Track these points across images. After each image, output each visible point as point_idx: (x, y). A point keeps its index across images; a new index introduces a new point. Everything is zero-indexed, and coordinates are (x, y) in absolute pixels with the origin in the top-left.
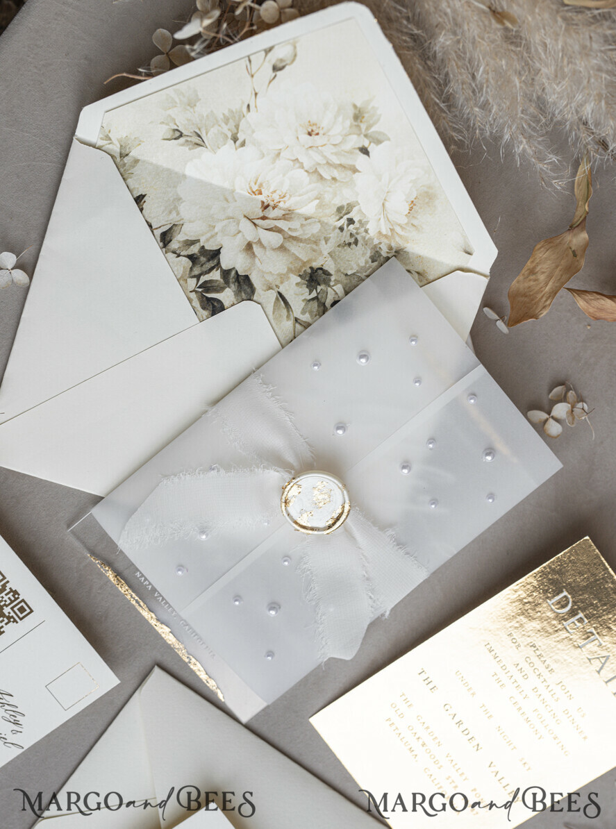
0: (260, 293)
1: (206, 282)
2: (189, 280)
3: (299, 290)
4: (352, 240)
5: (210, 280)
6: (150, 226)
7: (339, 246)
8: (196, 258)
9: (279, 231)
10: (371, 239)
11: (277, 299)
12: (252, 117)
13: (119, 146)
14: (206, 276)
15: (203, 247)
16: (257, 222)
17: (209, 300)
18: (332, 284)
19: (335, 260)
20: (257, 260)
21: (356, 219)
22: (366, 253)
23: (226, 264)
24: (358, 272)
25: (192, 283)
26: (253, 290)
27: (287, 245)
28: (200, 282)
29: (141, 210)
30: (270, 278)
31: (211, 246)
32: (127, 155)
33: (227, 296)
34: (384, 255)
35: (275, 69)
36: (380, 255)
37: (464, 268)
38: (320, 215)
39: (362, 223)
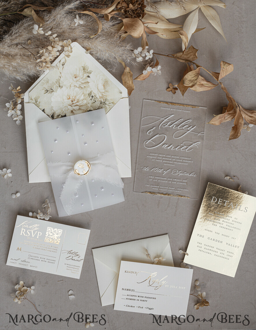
4: (95, 101)
6: (48, 115)
7: (92, 104)
9: (77, 105)
13: (34, 100)
15: (62, 116)
16: (71, 105)
19: (92, 107)
20: (75, 114)
21: (93, 96)
22: (99, 103)
24: (98, 108)
27: (80, 108)
29: (45, 113)
32: (37, 102)
34: (103, 102)
35: (63, 65)
36: (102, 102)
37: (122, 98)
38: (85, 98)
39: (95, 96)
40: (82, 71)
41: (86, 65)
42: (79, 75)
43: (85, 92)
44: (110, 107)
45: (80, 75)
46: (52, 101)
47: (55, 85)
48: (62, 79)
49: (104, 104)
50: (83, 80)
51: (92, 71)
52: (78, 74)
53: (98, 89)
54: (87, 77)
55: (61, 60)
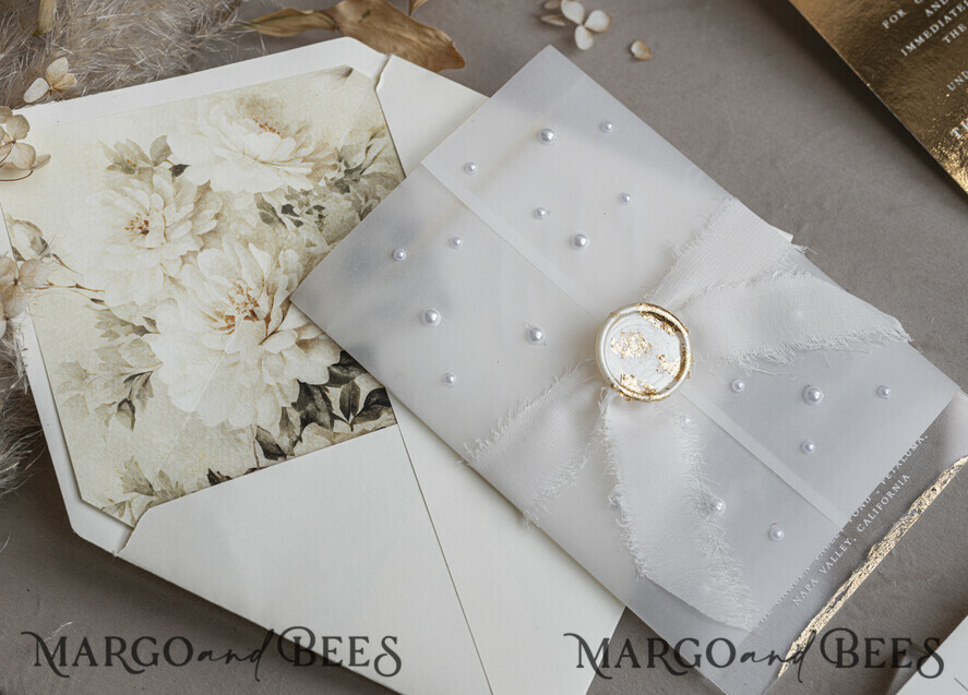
1: (342, 408)
2: (336, 430)
4: (316, 212)
5: (341, 402)
6: (253, 470)
7: (321, 230)
8: (307, 416)
9: (287, 303)
10: (318, 189)
13: (135, 494)
14: (333, 406)
15: (293, 404)
16: (271, 330)
17: (367, 406)
21: (285, 202)
22: (336, 197)
23: (320, 378)
24: (359, 211)
25: (340, 426)
28: (341, 415)
29: (228, 478)
31: (294, 394)
32: (151, 486)
33: (364, 384)
34: (342, 175)
35: (44, 253)
36: (341, 181)
37: (374, 82)
38: (274, 247)
39: (292, 195)
40: (135, 182)
41: (113, 149)
42: (142, 207)
43: (244, 231)
44: (387, 160)
45: (147, 207)
46: (194, 414)
47: (121, 351)
48: (112, 301)
49: (356, 175)
50: (179, 205)
51: (164, 137)
52: (133, 211)
53: (262, 163)
54: (177, 178)
55: (13, 248)
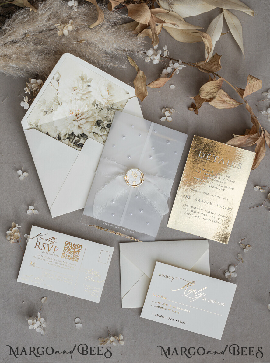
0: (89, 135)
3: (97, 128)
4: (101, 109)
5: (76, 140)
6: (54, 138)
7: (99, 112)
8: (69, 138)
9: (83, 118)
10: (105, 106)
11: (93, 134)
12: (60, 96)
13: (35, 125)
14: (74, 140)
15: (69, 134)
16: (76, 120)
17: (78, 145)
18: (103, 122)
19: (100, 116)
20: (83, 128)
21: (98, 104)
22: (106, 110)
23: (77, 135)
24: (107, 115)
25: (72, 144)
26: (87, 136)
27: (87, 120)
28: (74, 142)
29: (49, 135)
30: (89, 130)
31: (70, 133)
32: (38, 125)
33: (82, 141)
34: (110, 107)
35: (58, 81)
36: (109, 108)
37: (130, 98)
38: (90, 108)
39: (100, 104)
40: (81, 82)
41: (83, 74)
43: (88, 103)
45: (79, 87)
47: (53, 104)
49: (112, 109)
51: (92, 79)
52: (76, 86)
53: (102, 96)
54: (88, 87)
55: (54, 76)
